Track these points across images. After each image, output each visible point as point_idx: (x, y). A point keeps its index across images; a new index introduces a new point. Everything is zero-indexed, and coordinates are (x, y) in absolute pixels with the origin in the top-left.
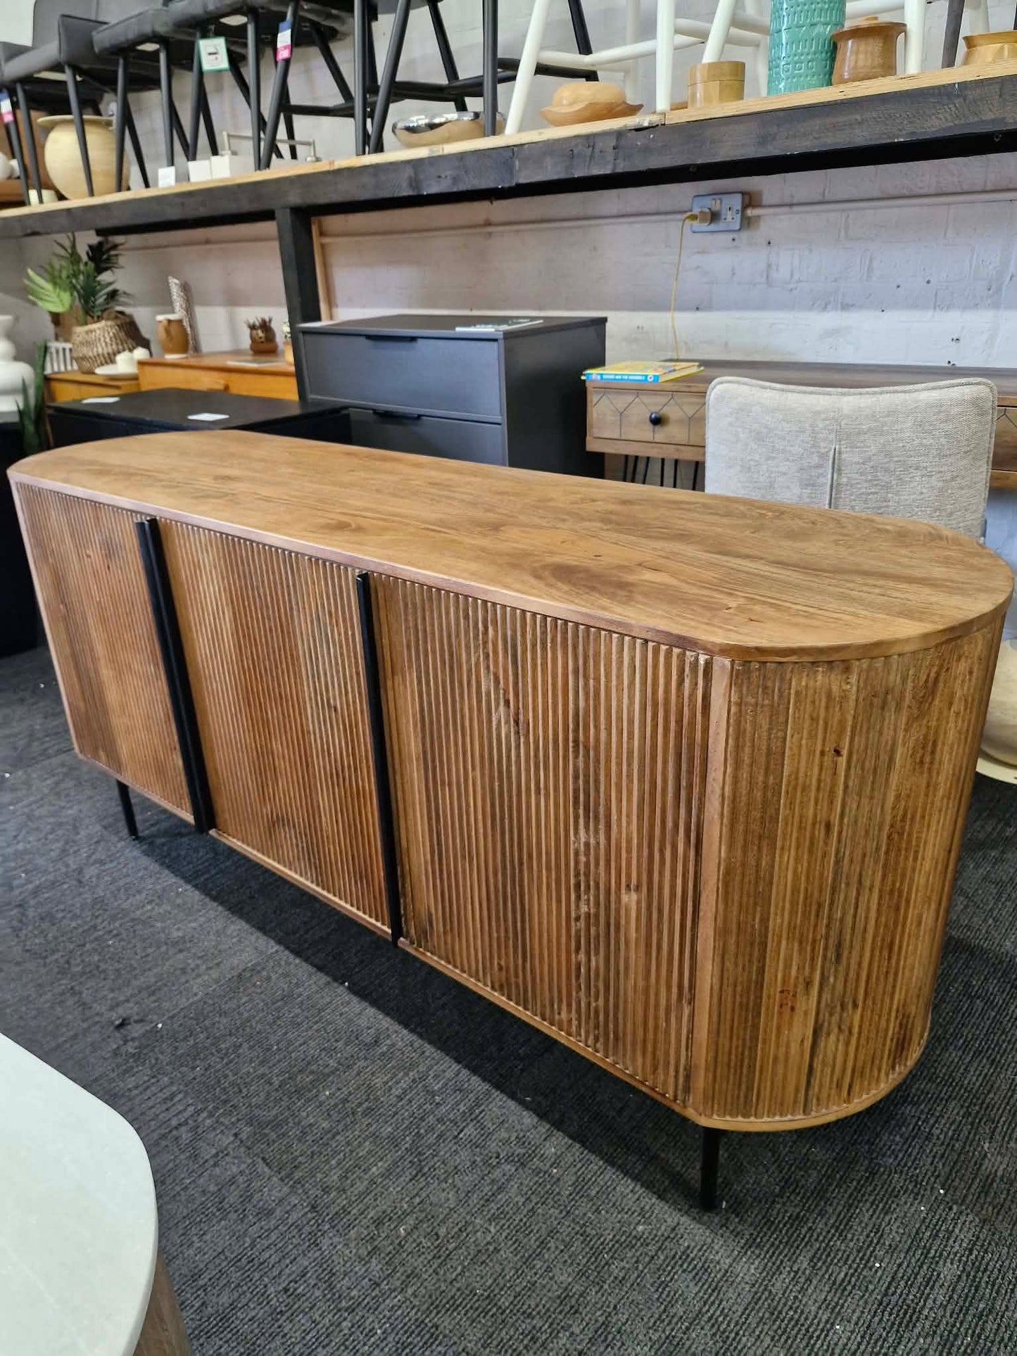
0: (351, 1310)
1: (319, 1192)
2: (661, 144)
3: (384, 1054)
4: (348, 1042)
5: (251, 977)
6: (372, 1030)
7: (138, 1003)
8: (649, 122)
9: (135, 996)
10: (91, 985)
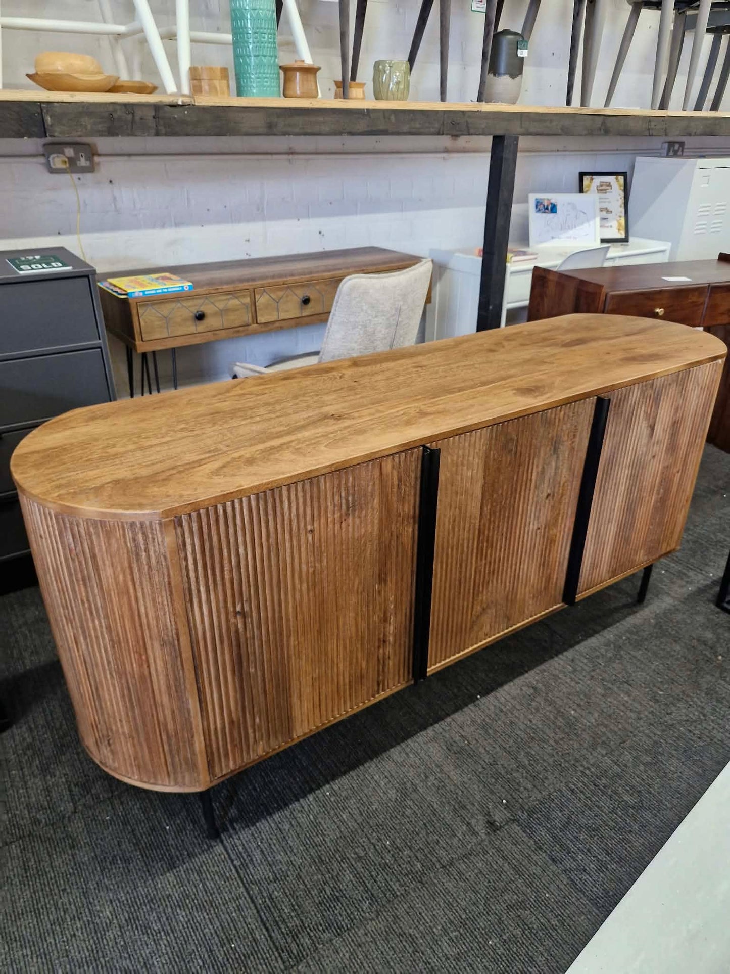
2: (195, 119)
3: (544, 686)
4: (532, 700)
5: (458, 746)
6: (523, 688)
7: (472, 816)
8: (183, 102)
9: (463, 820)
10: (442, 853)
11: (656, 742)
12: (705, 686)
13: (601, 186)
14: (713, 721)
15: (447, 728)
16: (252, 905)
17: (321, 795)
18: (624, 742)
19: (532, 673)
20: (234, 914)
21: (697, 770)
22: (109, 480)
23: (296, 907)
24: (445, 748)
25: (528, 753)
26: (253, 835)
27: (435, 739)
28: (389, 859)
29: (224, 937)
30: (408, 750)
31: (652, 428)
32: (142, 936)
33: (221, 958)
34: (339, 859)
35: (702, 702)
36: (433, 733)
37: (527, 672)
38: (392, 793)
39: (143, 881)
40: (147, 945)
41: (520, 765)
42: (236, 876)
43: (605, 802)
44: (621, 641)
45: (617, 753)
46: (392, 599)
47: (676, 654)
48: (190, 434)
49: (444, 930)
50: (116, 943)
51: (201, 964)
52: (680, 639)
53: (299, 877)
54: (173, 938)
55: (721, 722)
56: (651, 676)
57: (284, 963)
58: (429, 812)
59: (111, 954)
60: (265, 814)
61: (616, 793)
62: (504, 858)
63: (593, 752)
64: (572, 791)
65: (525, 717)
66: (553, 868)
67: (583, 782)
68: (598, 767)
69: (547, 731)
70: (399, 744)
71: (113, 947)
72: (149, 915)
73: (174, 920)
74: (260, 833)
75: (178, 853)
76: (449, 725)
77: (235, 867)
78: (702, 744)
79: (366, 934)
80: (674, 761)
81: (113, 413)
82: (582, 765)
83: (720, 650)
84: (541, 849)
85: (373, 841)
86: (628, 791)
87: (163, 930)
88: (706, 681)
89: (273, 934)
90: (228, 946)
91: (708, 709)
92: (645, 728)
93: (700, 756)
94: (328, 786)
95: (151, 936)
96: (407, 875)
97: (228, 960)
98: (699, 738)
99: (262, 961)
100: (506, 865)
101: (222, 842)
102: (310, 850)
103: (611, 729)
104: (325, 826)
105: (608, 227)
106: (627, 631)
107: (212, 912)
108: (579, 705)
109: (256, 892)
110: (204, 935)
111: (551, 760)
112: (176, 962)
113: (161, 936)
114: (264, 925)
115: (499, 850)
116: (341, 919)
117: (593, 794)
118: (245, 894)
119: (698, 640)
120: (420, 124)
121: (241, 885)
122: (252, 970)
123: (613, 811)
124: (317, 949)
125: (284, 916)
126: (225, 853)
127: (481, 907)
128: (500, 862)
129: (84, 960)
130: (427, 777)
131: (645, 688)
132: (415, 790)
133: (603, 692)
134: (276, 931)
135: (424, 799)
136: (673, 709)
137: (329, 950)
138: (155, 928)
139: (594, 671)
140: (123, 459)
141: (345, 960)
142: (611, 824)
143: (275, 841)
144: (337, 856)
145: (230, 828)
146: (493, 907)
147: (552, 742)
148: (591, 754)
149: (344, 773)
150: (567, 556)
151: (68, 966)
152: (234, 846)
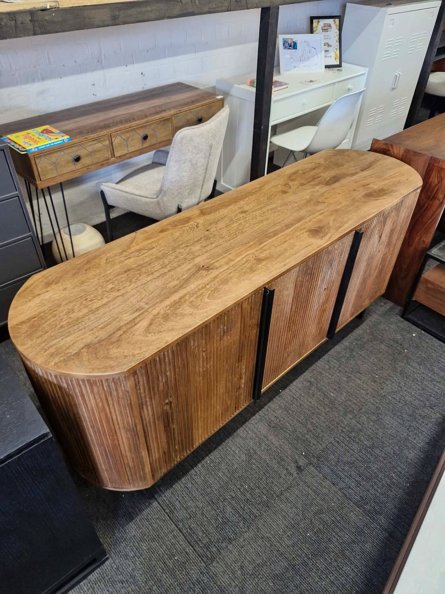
0: (401, 388)
1: (369, 395)
2: (61, 19)
3: (315, 379)
4: (310, 389)
5: (274, 423)
6: (304, 382)
7: (288, 465)
8: (50, 6)
9: (283, 467)
10: (276, 488)
11: (377, 407)
12: (399, 369)
13: (325, 26)
14: (405, 391)
15: (267, 413)
16: (181, 534)
17: (205, 464)
18: (361, 409)
19: (307, 372)
20: (172, 541)
21: (399, 421)
22: (82, 346)
23: (205, 531)
24: (267, 425)
25: (312, 423)
26: (172, 493)
27: (261, 420)
28: (248, 496)
29: (170, 554)
30: (247, 429)
31: (380, 237)
32: (125, 561)
33: (171, 566)
34: (222, 500)
35: (399, 380)
36: (259, 417)
37: (304, 372)
38: (243, 457)
39: (117, 530)
40: (129, 565)
41: (309, 431)
42: (169, 518)
43: (355, 447)
44: (353, 346)
45: (358, 417)
46: (244, 367)
47: (382, 350)
48: (119, 293)
49: (284, 531)
50: (112, 567)
51: (161, 571)
52: (384, 341)
53: (203, 514)
54: (142, 559)
55: (409, 390)
56: (371, 367)
57: (205, 563)
58: (265, 465)
59: (110, 573)
60: (176, 479)
61: (360, 441)
62: (308, 487)
63: (346, 417)
64: (338, 442)
65: (308, 400)
66: (334, 488)
67: (343, 436)
68: (349, 426)
69: (320, 407)
70: (241, 426)
71: (111, 570)
72: (126, 549)
73: (140, 549)
74: (176, 491)
75: (133, 510)
76: (267, 410)
77: (166, 513)
78: (401, 405)
79: (244, 540)
80: (388, 418)
81: (61, 277)
82: (341, 426)
83: (406, 346)
84: (326, 478)
85: (238, 487)
86: (366, 438)
87: (136, 556)
88: (400, 365)
89: (196, 549)
90: (173, 558)
91: (402, 384)
92: (371, 399)
93: (401, 413)
94: (208, 458)
95: (130, 561)
96: (259, 504)
97: (175, 566)
98: (399, 402)
99: (193, 564)
100: (310, 490)
101: (156, 499)
102: (205, 497)
103: (353, 402)
104: (211, 482)
105: (329, 57)
106: (355, 339)
107: (160, 541)
108: (335, 390)
109: (181, 526)
110: (159, 555)
111: (324, 425)
112: (147, 572)
113: (136, 559)
114: (190, 544)
115: (305, 482)
116: (230, 534)
117: (349, 442)
118: (176, 528)
119: (393, 341)
120: (215, 4)
121: (173, 523)
122: (189, 569)
123: (360, 452)
124: (220, 552)
125: (200, 537)
126: (159, 506)
127: (301, 516)
128: (307, 489)
129: (97, 579)
130: (260, 444)
131: (368, 374)
132: (255, 453)
133: (346, 380)
134: (197, 546)
135: (261, 457)
136: (384, 385)
137: (227, 552)
138: (132, 555)
139: (340, 366)
140: (83, 323)
141: (237, 557)
142: (360, 459)
143: (185, 495)
144: (221, 499)
145: (159, 491)
146: (307, 515)
147: (323, 414)
148: (345, 419)
149: (215, 448)
150: (331, 315)
151: (89, 585)
152: (164, 501)
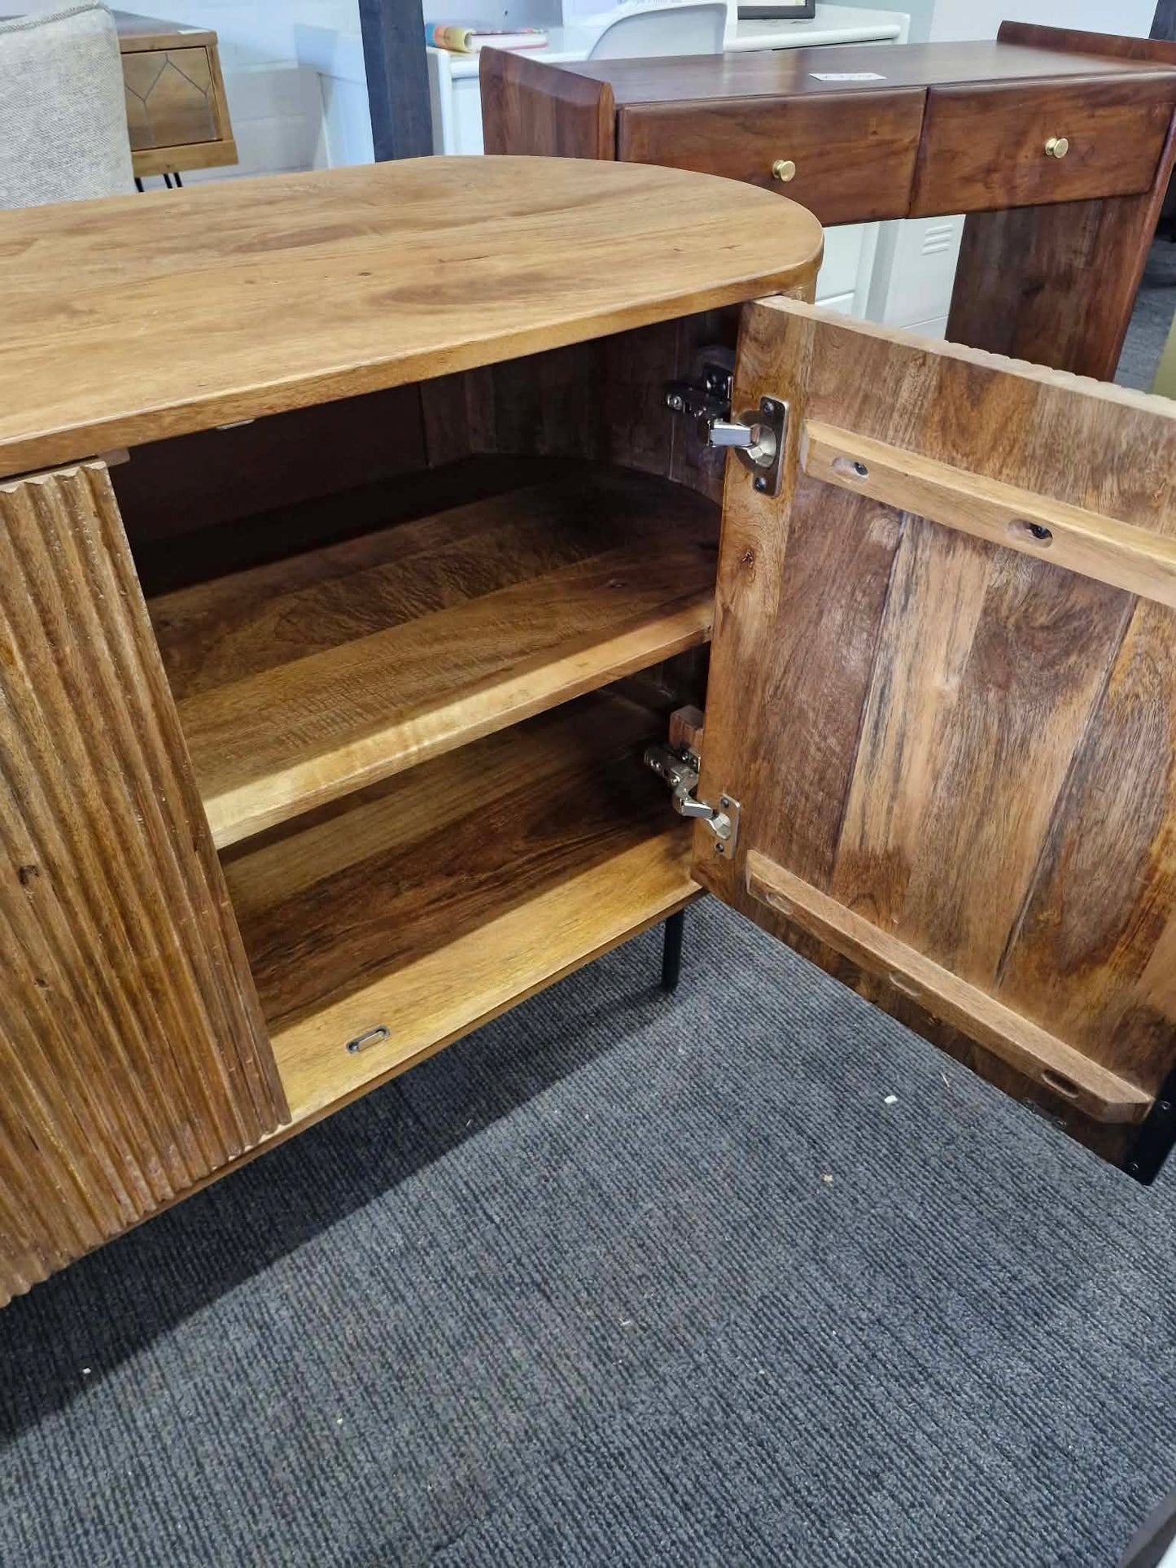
0: (728, 1408)
1: (533, 1446)
4: (239, 1377)
11: (548, 1534)
12: (760, 1286)
14: (746, 1431)
44: (575, 1129)
47: (712, 1166)
55: (768, 1433)
56: (616, 1260)
88: (772, 1263)
92: (533, 1475)
106: (605, 1091)
131: (587, 1306)
136: (643, 1384)
